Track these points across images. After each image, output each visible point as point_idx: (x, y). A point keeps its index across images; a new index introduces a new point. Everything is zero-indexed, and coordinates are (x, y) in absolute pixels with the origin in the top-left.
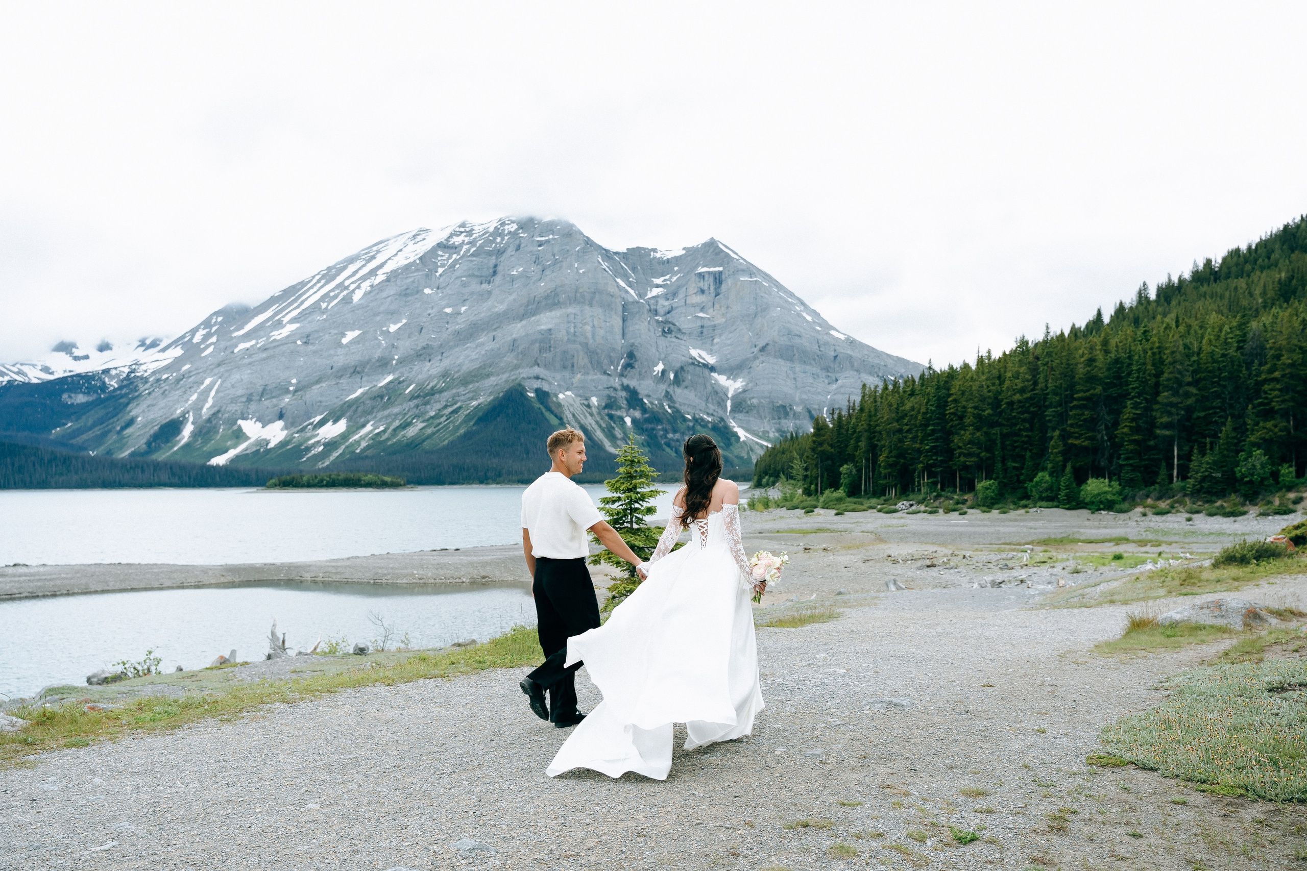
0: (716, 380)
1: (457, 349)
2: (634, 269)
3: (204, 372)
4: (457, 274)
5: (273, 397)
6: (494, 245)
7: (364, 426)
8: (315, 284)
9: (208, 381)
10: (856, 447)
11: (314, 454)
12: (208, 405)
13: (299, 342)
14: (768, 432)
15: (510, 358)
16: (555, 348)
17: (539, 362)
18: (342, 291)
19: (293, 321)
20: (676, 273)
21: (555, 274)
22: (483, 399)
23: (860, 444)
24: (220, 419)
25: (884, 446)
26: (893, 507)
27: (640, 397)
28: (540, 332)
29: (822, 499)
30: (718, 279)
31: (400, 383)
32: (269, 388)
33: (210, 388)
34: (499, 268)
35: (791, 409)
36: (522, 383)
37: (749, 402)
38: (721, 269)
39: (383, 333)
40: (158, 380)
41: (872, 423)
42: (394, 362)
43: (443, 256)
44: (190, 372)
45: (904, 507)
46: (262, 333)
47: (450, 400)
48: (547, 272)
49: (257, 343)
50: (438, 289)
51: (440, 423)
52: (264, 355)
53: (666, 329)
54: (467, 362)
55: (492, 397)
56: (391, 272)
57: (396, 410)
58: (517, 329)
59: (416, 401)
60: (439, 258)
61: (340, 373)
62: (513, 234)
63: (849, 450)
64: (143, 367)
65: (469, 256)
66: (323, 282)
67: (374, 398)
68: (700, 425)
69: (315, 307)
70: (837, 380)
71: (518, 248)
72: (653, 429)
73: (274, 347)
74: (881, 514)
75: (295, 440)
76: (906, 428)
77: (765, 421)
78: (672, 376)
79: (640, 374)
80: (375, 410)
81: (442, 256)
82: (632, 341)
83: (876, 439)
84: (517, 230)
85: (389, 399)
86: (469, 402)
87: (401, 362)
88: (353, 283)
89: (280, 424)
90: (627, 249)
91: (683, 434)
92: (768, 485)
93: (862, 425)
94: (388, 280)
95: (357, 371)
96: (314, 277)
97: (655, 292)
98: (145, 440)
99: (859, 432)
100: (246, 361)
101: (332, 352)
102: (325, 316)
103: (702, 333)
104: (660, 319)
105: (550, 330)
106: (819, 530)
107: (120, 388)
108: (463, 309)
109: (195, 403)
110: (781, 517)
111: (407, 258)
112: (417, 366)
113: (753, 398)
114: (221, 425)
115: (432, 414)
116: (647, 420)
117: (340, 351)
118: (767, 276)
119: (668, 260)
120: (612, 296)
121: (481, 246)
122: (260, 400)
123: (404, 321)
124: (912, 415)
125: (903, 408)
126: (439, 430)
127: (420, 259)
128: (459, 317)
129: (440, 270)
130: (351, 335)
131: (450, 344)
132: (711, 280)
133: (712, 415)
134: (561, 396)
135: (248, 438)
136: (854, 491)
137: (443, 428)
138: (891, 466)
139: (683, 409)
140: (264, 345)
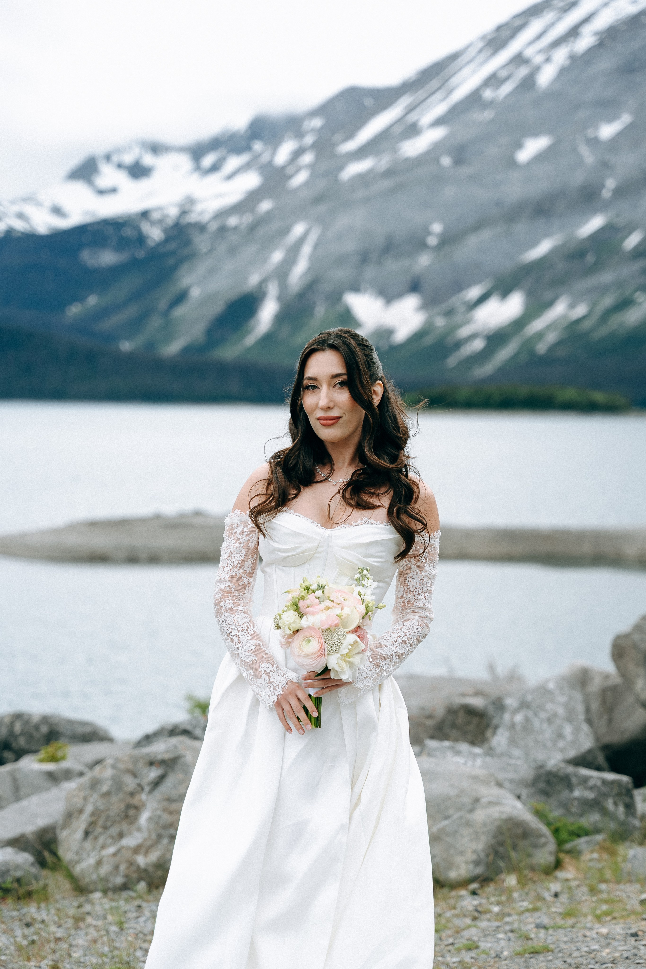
3: (293, 213)
5: (401, 256)
7: (551, 305)
8: (474, 58)
9: (298, 229)
12: (298, 269)
13: (446, 161)
18: (519, 67)
19: (436, 123)
24: (319, 292)
31: (615, 230)
32: (395, 239)
33: (302, 240)
39: (588, 141)
40: (223, 228)
42: (607, 193)
44: (271, 214)
46: (384, 145)
49: (377, 164)
56: (606, 29)
57: (606, 278)
61: (512, 214)
64: (201, 207)
66: (488, 52)
67: (570, 258)
69: (474, 99)
75: (436, 330)
80: (571, 278)
85: (596, 259)
87: (618, 192)
88: (539, 52)
89: (413, 300)
94: (600, 45)
95: (542, 209)
96: (471, 45)
98: (203, 327)
100: (361, 195)
101: (499, 177)
102: (488, 114)
107: (167, 240)
109: (279, 265)
114: (319, 302)
117: (515, 176)
122: (381, 261)
123: (626, 119)
130: (533, 147)
140: (388, 168)
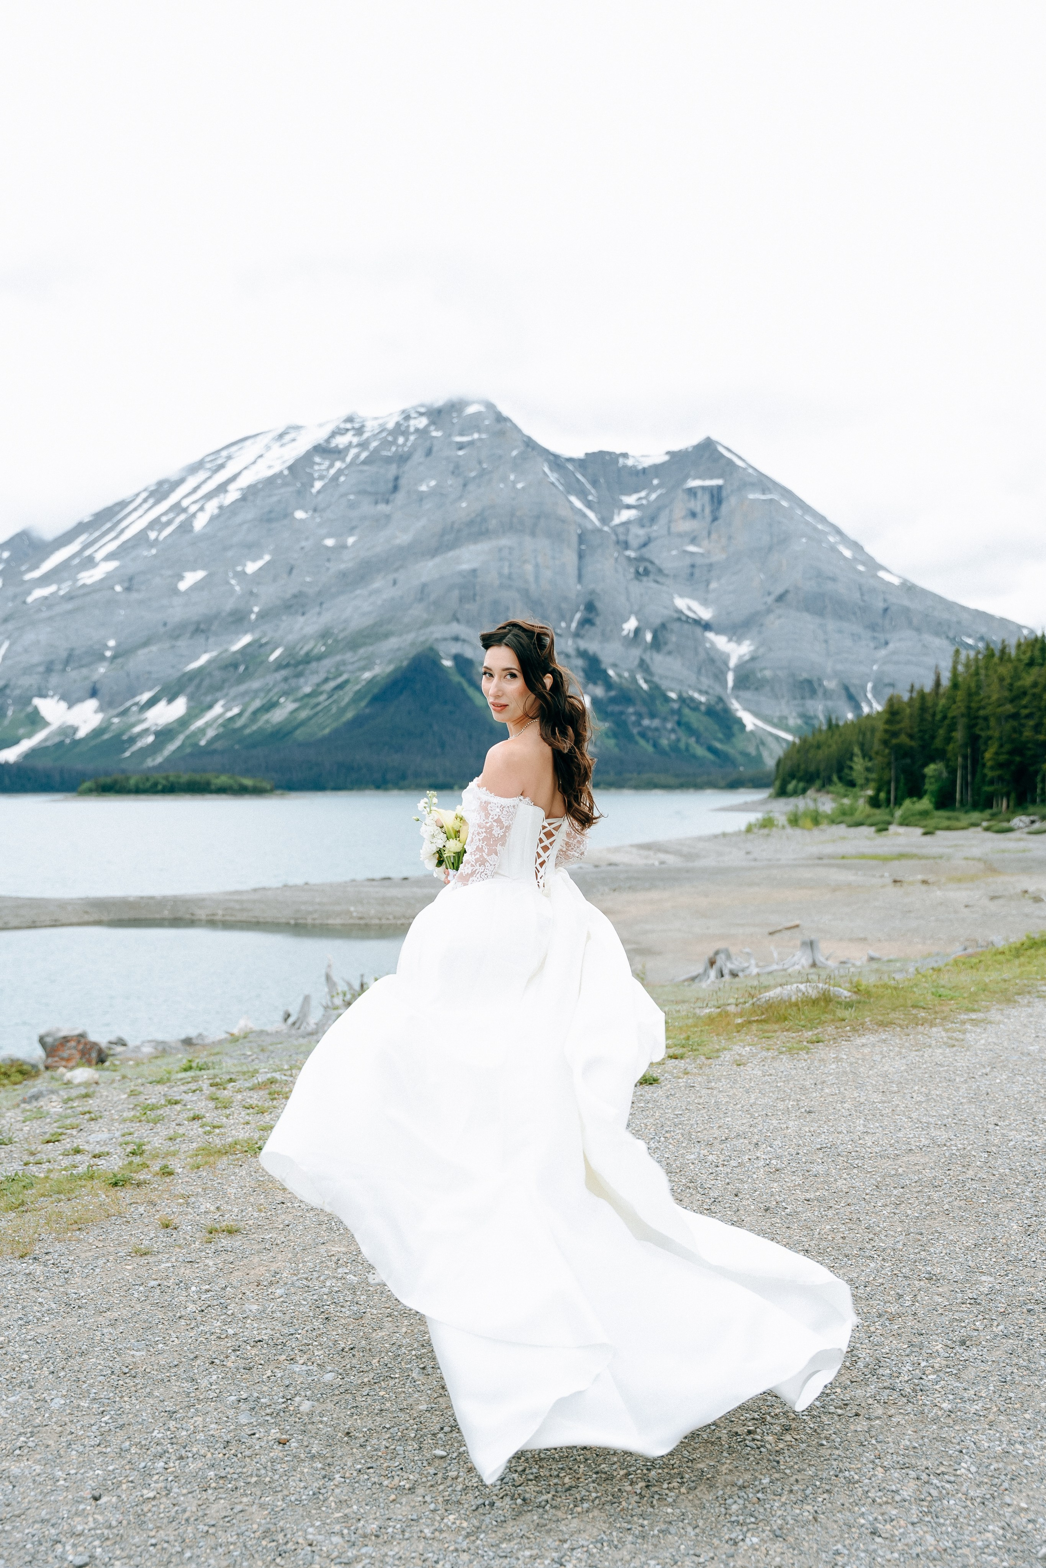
0: (712, 643)
1: (341, 598)
2: (594, 483)
4: (343, 489)
5: (82, 666)
6: (394, 449)
7: (210, 707)
8: (140, 505)
10: (949, 740)
11: (141, 749)
13: (118, 588)
14: (786, 718)
15: (418, 611)
16: (482, 596)
17: (459, 616)
18: (178, 515)
19: (109, 557)
20: (654, 489)
21: (482, 490)
22: (380, 670)
23: (954, 734)
24: (9, 697)
25: (990, 738)
26: (1005, 825)
27: (603, 666)
28: (460, 573)
29: (898, 813)
30: (716, 497)
32: (77, 652)
34: (403, 482)
35: (821, 685)
36: (435, 647)
37: (759, 675)
38: (719, 482)
41: (973, 705)
42: (253, 617)
43: (321, 464)
45: (1021, 825)
47: (333, 670)
48: (471, 487)
49: (59, 589)
50: (315, 510)
51: (318, 704)
52: (69, 606)
53: (641, 570)
54: (356, 616)
55: (391, 668)
56: (250, 487)
57: (256, 684)
58: (428, 570)
59: (284, 673)
60: (316, 467)
61: (176, 632)
62: (422, 433)
63: (938, 743)
65: (359, 465)
66: (151, 501)
67: (225, 668)
68: (688, 706)
69: (141, 538)
70: (887, 643)
71: (429, 452)
72: (622, 713)
73: (85, 595)
74: (989, 835)
75: (113, 727)
76: (1025, 712)
77: (783, 702)
78: (649, 637)
79: (603, 634)
80: (227, 685)
81: (319, 464)
82: (591, 586)
83: (979, 727)
84: (427, 426)
85: (246, 669)
86: (358, 674)
87: (262, 616)
88: (194, 502)
89: (92, 704)
90: (586, 454)
91: (665, 720)
92: (795, 793)
93: (959, 707)
94: (244, 499)
96: (137, 495)
97: (626, 515)
99: (954, 718)
100: (44, 614)
102: (154, 551)
103: (692, 574)
104: (632, 554)
105: (474, 571)
106: (901, 856)
108: (351, 540)
110: (843, 838)
111: (270, 467)
112: (286, 621)
113: (765, 668)
114: (9, 705)
115: (308, 690)
116: (613, 700)
117: (177, 601)
118: (787, 493)
119: (644, 470)
120: (563, 521)
121: (376, 450)
122: (64, 670)
123: (267, 558)
124: (1034, 695)
125: (1020, 683)
126: (317, 714)
127: (290, 468)
128: (345, 551)
129: (318, 485)
130: (191, 578)
131: (333, 590)
132: (706, 498)
133: (706, 693)
135: (46, 724)
136: (945, 801)
137: (324, 709)
138: (1001, 766)
139: (664, 684)
140: (68, 593)
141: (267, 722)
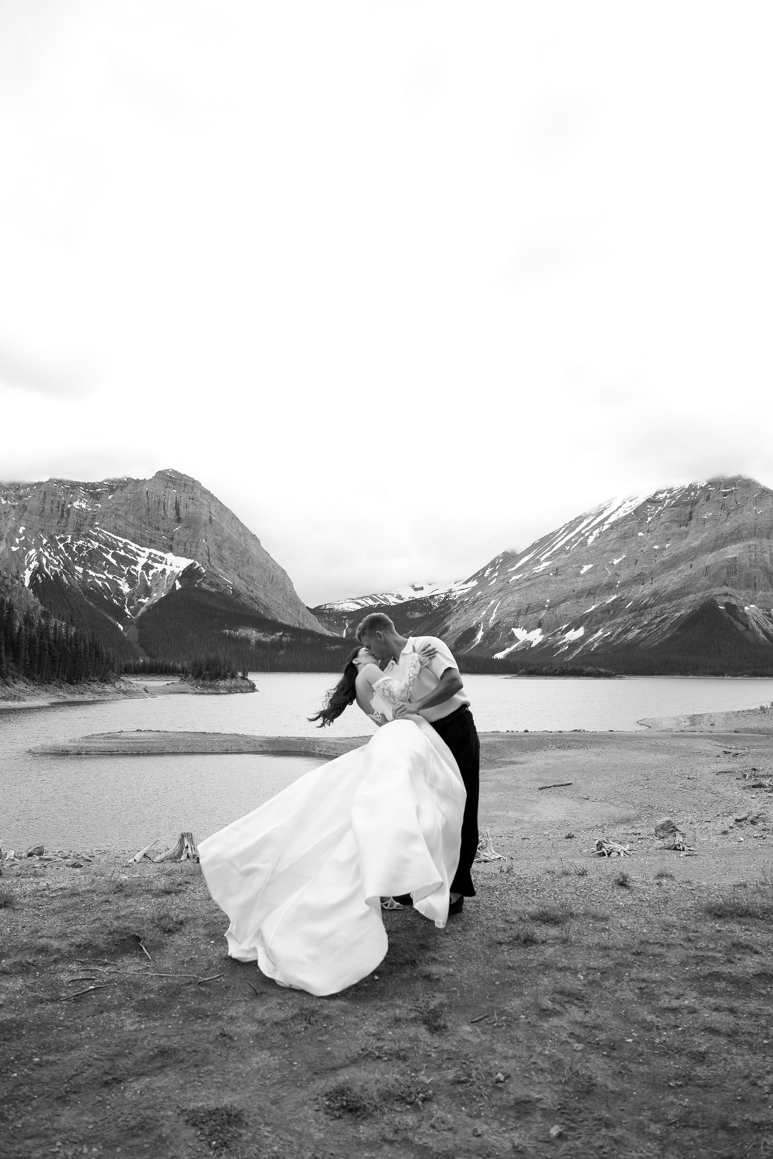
1: (663, 575)
3: (490, 596)
4: (662, 520)
5: (534, 612)
6: (689, 498)
7: (596, 632)
8: (562, 534)
9: (492, 602)
11: (563, 651)
12: (492, 618)
13: (551, 574)
15: (704, 581)
16: (740, 571)
17: (728, 583)
19: (546, 560)
21: (738, 516)
22: (685, 611)
28: (727, 560)
31: (622, 600)
33: (494, 607)
34: (694, 514)
36: (715, 599)
39: (609, 565)
40: (462, 602)
44: (481, 596)
46: (527, 569)
47: (659, 613)
48: (732, 515)
50: (648, 532)
51: (652, 629)
52: (528, 584)
54: (671, 584)
55: (691, 610)
57: (619, 620)
58: (709, 559)
59: (634, 613)
60: (648, 510)
62: (704, 489)
64: (454, 594)
65: (670, 507)
66: (567, 532)
69: (562, 549)
71: (708, 498)
73: (535, 578)
80: (604, 621)
81: (650, 509)
84: (707, 486)
86: (674, 613)
87: (622, 585)
89: (539, 630)
94: (612, 528)
95: (591, 593)
96: (561, 529)
98: (453, 642)
100: (517, 588)
101: (573, 580)
102: (568, 556)
105: (735, 558)
107: (440, 607)
108: (667, 545)
109: (484, 617)
111: (625, 512)
112: (634, 588)
115: (646, 623)
121: (680, 500)
122: (526, 614)
123: (624, 556)
126: (651, 635)
127: (634, 511)
128: (664, 551)
129: (649, 519)
130: (586, 568)
131: (659, 571)
134: (746, 608)
135: (518, 640)
137: (653, 633)
140: (528, 577)
141: (625, 639)
